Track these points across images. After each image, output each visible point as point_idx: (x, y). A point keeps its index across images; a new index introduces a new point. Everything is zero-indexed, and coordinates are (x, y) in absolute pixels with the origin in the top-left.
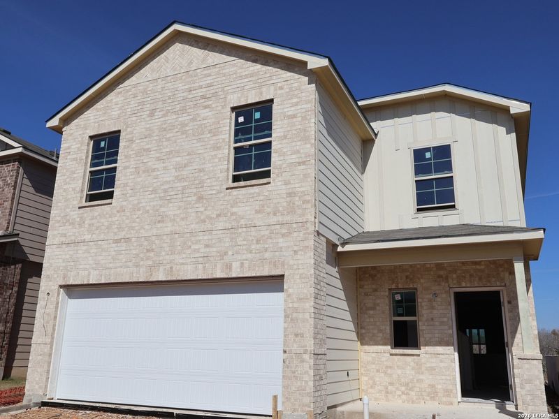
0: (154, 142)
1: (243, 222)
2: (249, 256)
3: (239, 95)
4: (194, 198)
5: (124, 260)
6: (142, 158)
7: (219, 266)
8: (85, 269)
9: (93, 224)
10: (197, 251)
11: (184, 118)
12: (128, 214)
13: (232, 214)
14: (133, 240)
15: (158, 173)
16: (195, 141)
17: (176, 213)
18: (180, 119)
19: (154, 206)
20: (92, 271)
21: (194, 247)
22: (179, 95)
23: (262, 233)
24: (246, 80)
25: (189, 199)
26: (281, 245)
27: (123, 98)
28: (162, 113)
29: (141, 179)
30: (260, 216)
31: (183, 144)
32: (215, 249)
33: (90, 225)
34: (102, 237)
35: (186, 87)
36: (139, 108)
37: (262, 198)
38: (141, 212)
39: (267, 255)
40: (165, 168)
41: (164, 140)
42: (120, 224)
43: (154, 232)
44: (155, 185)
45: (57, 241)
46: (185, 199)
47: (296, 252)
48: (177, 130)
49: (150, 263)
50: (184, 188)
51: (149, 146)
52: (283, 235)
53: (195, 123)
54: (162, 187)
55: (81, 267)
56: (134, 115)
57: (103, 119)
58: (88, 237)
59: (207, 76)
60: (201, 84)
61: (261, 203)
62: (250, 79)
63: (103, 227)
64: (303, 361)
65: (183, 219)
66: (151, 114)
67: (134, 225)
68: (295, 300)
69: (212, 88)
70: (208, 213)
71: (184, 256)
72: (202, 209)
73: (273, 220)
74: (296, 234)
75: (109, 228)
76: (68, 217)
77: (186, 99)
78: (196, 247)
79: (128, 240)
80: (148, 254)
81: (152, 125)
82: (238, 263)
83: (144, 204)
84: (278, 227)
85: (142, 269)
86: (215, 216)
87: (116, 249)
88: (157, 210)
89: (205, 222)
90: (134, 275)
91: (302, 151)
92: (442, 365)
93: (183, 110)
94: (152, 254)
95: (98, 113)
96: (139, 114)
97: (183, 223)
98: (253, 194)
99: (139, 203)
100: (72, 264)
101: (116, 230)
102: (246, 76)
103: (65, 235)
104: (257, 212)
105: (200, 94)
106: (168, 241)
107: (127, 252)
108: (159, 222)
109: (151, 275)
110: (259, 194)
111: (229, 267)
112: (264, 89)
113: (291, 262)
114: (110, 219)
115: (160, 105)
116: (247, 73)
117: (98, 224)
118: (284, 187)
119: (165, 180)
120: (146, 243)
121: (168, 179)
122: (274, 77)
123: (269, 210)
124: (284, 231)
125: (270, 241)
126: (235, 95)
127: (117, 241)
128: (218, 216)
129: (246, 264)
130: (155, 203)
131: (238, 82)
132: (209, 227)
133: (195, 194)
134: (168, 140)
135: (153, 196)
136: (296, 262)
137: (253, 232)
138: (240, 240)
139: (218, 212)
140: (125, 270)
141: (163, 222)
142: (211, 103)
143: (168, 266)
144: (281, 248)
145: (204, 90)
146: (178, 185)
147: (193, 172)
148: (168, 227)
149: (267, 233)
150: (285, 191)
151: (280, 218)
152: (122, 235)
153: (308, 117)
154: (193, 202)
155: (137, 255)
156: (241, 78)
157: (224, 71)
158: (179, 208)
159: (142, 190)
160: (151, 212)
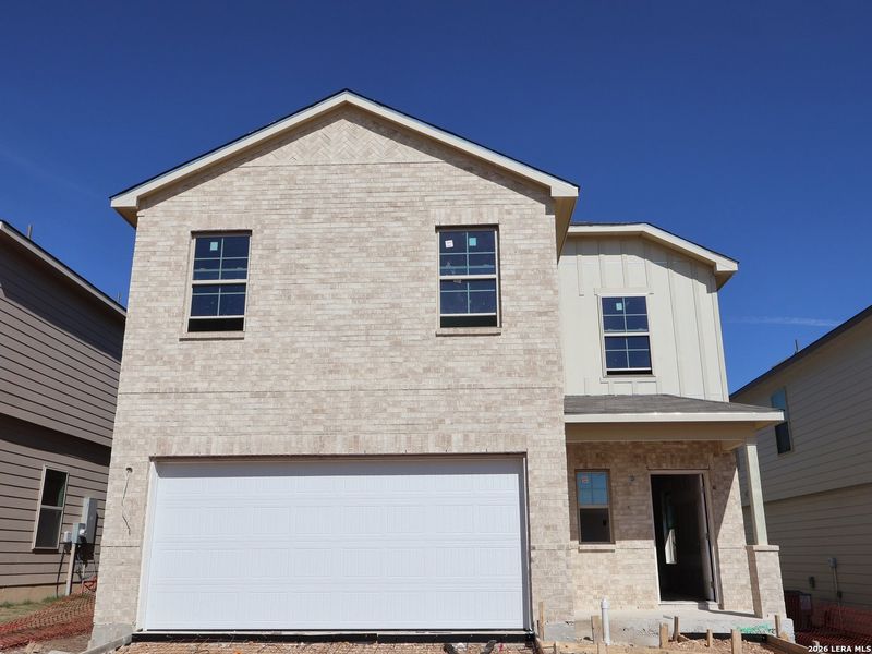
0: (313, 256)
1: (464, 382)
2: (476, 426)
3: (449, 211)
4: (387, 343)
5: (273, 423)
6: (293, 277)
7: (431, 437)
8: (201, 434)
9: (210, 367)
10: (398, 416)
11: (362, 229)
12: (275, 356)
13: (447, 370)
14: (288, 395)
15: (324, 302)
16: (382, 265)
17: (358, 361)
18: (356, 230)
19: (320, 349)
20: (215, 438)
21: (390, 410)
22: (353, 195)
23: (493, 398)
24: (458, 193)
25: (376, 344)
26: (520, 414)
27: (252, 183)
28: (324, 216)
29: (294, 307)
30: (488, 375)
31: (363, 265)
32: (424, 415)
33: (204, 367)
34: (229, 387)
35: (364, 186)
36: (283, 202)
37: (490, 352)
38: (298, 355)
39: (501, 427)
40: (334, 296)
41: (331, 255)
42: (260, 370)
43: (324, 384)
44: (319, 318)
45: (139, 387)
46: (371, 343)
47: (540, 425)
48: (352, 245)
49: (321, 429)
50: (368, 328)
51: (306, 261)
52: (523, 403)
53: (381, 239)
54: (332, 323)
55: (192, 429)
56: (274, 212)
57: (218, 208)
58: (202, 386)
59: (394, 175)
60: (387, 185)
61: (489, 358)
62: (464, 192)
63: (230, 373)
64: (557, 559)
65: (370, 370)
66: (307, 214)
67: (287, 372)
68: (544, 484)
69: (405, 194)
70: (412, 365)
71: (377, 422)
72: (400, 360)
73: (508, 382)
74: (540, 402)
75: (241, 373)
76: (159, 353)
77: (362, 202)
78: (396, 410)
79: (278, 395)
80: (315, 416)
81: (308, 231)
82: (460, 436)
83: (303, 344)
84: (515, 391)
85: (305, 437)
86: (421, 371)
87: (257, 406)
88: (327, 355)
89: (407, 377)
90: (293, 445)
91: (542, 299)
92: (641, 562)
93: (360, 218)
94: (322, 417)
95: (207, 198)
96: (283, 212)
97: (372, 376)
98: (477, 346)
99: (293, 343)
100: (175, 424)
101: (255, 379)
102: (457, 188)
103: (156, 380)
104: (483, 370)
105: (387, 200)
106: (347, 399)
107: (277, 412)
108: (331, 372)
109: (322, 446)
110: (484, 347)
111: (448, 439)
112: (484, 210)
113: (536, 437)
114: (243, 362)
115: (319, 204)
116: (457, 183)
117: (220, 368)
118: (520, 341)
119: (337, 312)
120: (310, 401)
121: (342, 313)
122: (499, 197)
123: (501, 369)
124: (524, 397)
125: (504, 409)
126: (443, 211)
127: (258, 395)
128: (427, 370)
129: (472, 437)
130: (323, 344)
131: (446, 193)
132: (414, 384)
133: (388, 338)
134: (337, 256)
135: (318, 334)
136: (542, 437)
137: (479, 395)
138: (461, 405)
139: (426, 366)
140: (276, 437)
141: (338, 372)
142: (404, 214)
143: (351, 435)
144: (521, 418)
145: (391, 194)
146: (359, 322)
147: (382, 306)
148: (347, 381)
149: (500, 398)
150: (521, 347)
151: (518, 381)
152: (265, 386)
153: (549, 256)
154: (386, 349)
155: (297, 417)
156: (450, 188)
157: (422, 175)
158: (363, 355)
159: (296, 324)
160: (316, 356)
